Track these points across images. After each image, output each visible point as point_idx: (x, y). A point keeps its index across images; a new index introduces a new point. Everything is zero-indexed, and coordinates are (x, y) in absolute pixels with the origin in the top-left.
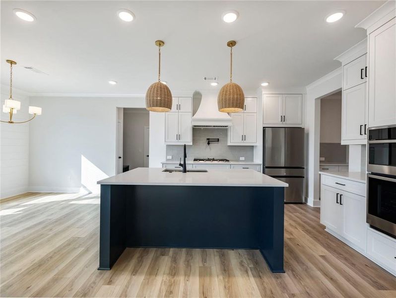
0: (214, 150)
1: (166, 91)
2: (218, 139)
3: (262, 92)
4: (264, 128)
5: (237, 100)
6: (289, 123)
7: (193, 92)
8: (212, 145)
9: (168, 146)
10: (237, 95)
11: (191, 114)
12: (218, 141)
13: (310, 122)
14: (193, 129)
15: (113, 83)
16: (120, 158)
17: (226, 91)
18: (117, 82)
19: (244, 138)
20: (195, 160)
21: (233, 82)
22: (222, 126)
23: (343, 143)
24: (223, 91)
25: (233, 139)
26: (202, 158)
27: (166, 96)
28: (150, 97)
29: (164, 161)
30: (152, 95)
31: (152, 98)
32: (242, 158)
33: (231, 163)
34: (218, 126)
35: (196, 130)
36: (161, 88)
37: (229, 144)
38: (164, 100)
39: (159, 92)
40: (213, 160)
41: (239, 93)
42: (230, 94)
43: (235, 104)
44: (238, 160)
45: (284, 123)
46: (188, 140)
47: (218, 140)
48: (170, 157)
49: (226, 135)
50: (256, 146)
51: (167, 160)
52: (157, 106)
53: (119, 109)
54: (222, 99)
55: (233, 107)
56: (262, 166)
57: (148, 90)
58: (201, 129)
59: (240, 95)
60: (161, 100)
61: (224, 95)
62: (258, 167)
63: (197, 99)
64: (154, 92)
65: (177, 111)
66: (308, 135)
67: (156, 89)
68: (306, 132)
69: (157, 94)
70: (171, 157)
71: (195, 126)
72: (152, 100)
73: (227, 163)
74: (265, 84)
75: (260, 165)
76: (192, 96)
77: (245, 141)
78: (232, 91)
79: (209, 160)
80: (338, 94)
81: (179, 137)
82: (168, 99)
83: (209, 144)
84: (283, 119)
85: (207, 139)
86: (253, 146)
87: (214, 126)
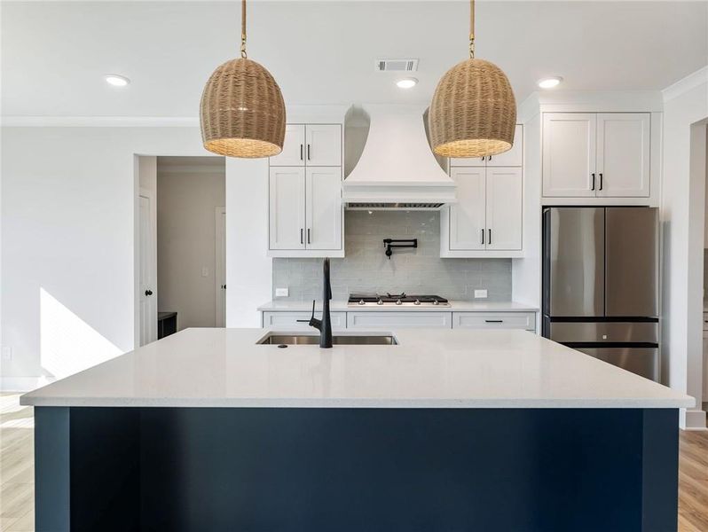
0: (404, 273)
1: (265, 84)
2: (415, 241)
3: (538, 106)
4: (544, 207)
5: (496, 113)
6: (614, 194)
7: (344, 110)
8: (398, 256)
9: (277, 261)
10: (496, 95)
11: (339, 172)
12: (415, 246)
14: (346, 212)
15: (116, 82)
16: (148, 293)
17: (460, 86)
18: (128, 80)
19: (486, 237)
20: (353, 299)
21: (479, 56)
22: (425, 205)
24: (449, 87)
25: (456, 241)
26: (370, 294)
27: (265, 103)
28: (212, 107)
29: (266, 301)
30: (218, 99)
31: (218, 110)
32: (480, 293)
33: (454, 306)
34: (415, 205)
35: (355, 215)
36: (247, 74)
37: (446, 254)
38: (260, 116)
39: (242, 89)
40: (404, 298)
41: (501, 89)
42: (472, 97)
43: (489, 126)
44: (469, 299)
45: (600, 193)
46: (331, 243)
47: (415, 244)
48: (282, 292)
49: (437, 230)
50: (520, 259)
51: (276, 299)
52: (235, 134)
53: (141, 160)
54: (447, 112)
55: (482, 135)
56: (539, 316)
57: (208, 84)
58: (367, 212)
59: (505, 95)
60: (248, 115)
61: (453, 99)
62: (528, 319)
63: (356, 128)
64: (225, 89)
65: (302, 163)
66: (667, 227)
67: (231, 79)
68: (661, 217)
69: (235, 94)
70: (286, 290)
71: (351, 205)
72: (218, 116)
73: (441, 307)
74: (549, 84)
75: (535, 312)
76: (343, 122)
77: (490, 247)
78: (478, 82)
79: (390, 298)
81: (307, 236)
82: (272, 111)
83: (389, 253)
84: (598, 182)
85: (385, 241)
86: (510, 260)
87: (405, 205)
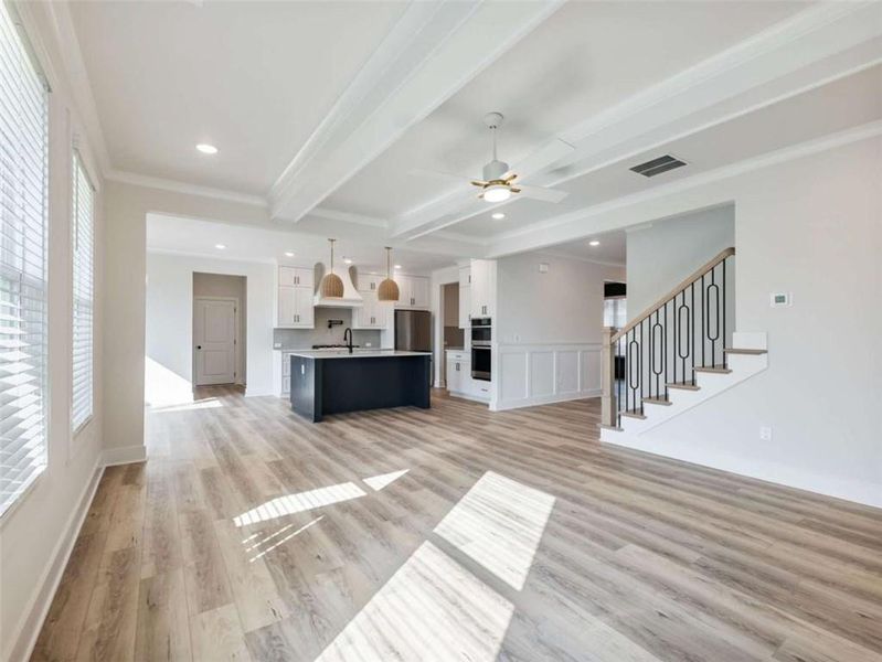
0: (334, 336)
2: (341, 321)
4: (395, 310)
6: (418, 306)
8: (334, 328)
9: (275, 330)
11: (312, 290)
13: (435, 306)
14: (316, 310)
19: (373, 320)
20: (314, 347)
23: (460, 327)
32: (368, 345)
37: (354, 327)
44: (364, 346)
45: (414, 306)
46: (309, 323)
47: (342, 323)
48: (278, 345)
49: (351, 317)
50: (387, 330)
58: (322, 309)
65: (295, 285)
66: (434, 318)
68: (432, 315)
70: (280, 344)
74: (398, 267)
75: (392, 350)
76: (314, 268)
77: (374, 325)
80: (456, 285)
81: (297, 319)
83: (330, 327)
84: (412, 302)
85: (329, 321)
86: (379, 331)
